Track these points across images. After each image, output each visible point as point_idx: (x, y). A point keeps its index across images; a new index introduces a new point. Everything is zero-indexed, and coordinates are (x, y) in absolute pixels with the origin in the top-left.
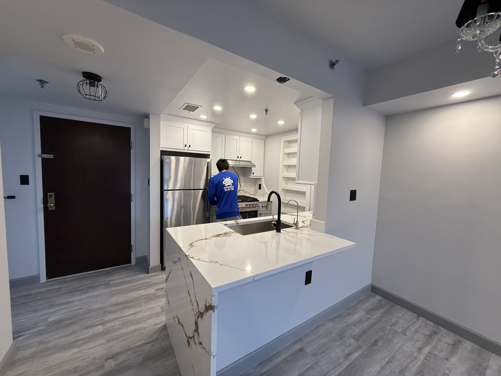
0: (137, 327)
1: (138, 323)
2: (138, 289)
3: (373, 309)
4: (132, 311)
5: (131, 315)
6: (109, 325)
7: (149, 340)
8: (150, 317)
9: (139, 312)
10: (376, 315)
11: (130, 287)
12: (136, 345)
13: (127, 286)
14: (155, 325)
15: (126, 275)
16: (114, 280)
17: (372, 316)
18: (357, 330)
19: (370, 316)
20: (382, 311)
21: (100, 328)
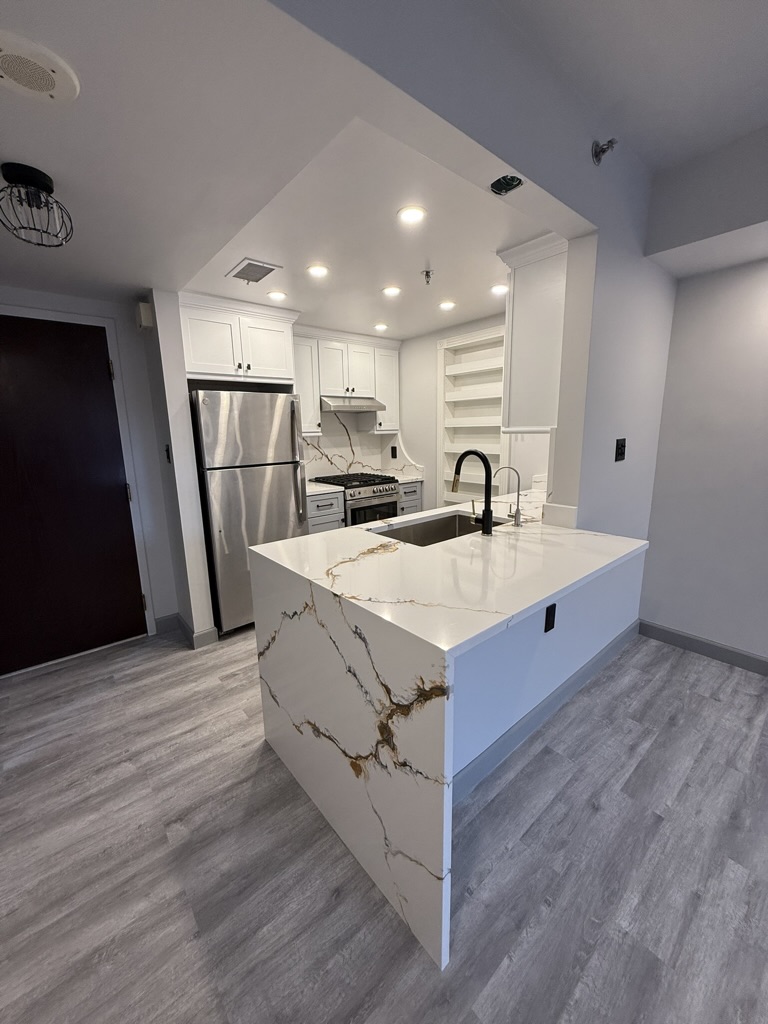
0: (207, 755)
1: (207, 747)
2: (183, 682)
3: (652, 664)
4: (186, 726)
5: (186, 733)
6: (145, 759)
7: (243, 776)
8: (229, 732)
9: (200, 726)
10: (660, 674)
11: (162, 680)
12: (220, 787)
13: (156, 678)
14: (244, 746)
15: (146, 656)
16: (122, 669)
17: (654, 675)
18: (635, 704)
19: (649, 677)
20: (667, 666)
21: (129, 768)
